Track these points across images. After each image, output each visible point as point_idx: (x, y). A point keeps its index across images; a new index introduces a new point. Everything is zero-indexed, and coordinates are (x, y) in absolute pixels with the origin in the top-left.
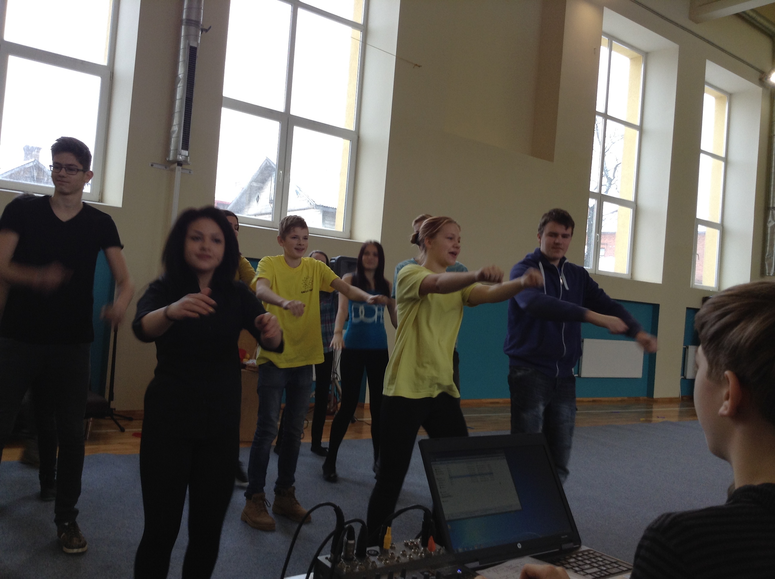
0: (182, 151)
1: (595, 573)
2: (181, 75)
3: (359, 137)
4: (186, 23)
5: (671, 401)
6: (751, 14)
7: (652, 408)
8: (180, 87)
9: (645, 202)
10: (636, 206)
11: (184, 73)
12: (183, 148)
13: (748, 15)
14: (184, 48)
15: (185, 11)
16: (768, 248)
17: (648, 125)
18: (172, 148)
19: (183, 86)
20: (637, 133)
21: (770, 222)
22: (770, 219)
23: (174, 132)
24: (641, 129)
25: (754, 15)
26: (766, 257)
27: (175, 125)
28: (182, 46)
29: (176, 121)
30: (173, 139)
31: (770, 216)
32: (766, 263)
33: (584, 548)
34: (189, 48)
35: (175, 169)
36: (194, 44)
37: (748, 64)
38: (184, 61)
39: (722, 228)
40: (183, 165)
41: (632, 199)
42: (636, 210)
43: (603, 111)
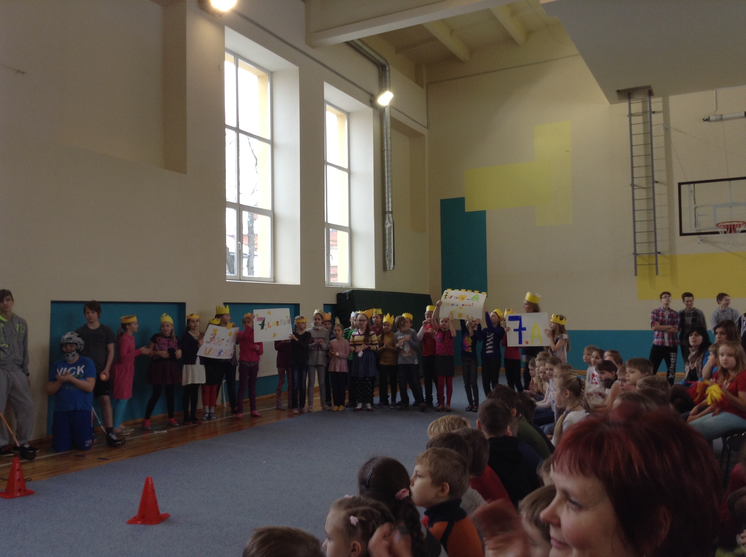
6: (359, 43)
9: (280, 210)
10: (274, 214)
13: (356, 44)
16: (387, 247)
17: (278, 140)
20: (269, 146)
21: (387, 223)
22: (387, 221)
24: (272, 143)
25: (361, 44)
26: (386, 254)
31: (387, 219)
32: (387, 259)
37: (360, 88)
39: (350, 230)
41: (269, 208)
42: (274, 218)
43: (234, 125)
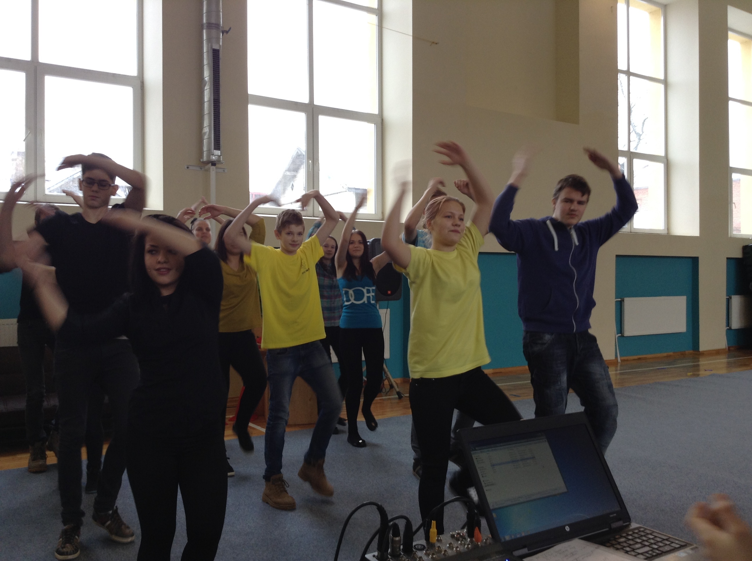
0: (214, 151)
1: (647, 552)
2: (207, 78)
3: (382, 120)
4: (207, 26)
5: (717, 352)
7: (699, 361)
8: (207, 89)
9: (675, 155)
10: (667, 160)
11: (209, 76)
12: (215, 149)
14: (208, 52)
15: (204, 15)
17: (671, 79)
18: (205, 149)
19: (210, 88)
20: (662, 87)
23: (205, 133)
24: (665, 82)
27: (206, 127)
28: (205, 50)
29: (206, 123)
30: (205, 140)
33: (634, 525)
34: (212, 50)
35: (210, 169)
36: (216, 47)
38: (208, 64)
40: (217, 165)
41: (663, 154)
42: (667, 164)
43: (625, 68)
